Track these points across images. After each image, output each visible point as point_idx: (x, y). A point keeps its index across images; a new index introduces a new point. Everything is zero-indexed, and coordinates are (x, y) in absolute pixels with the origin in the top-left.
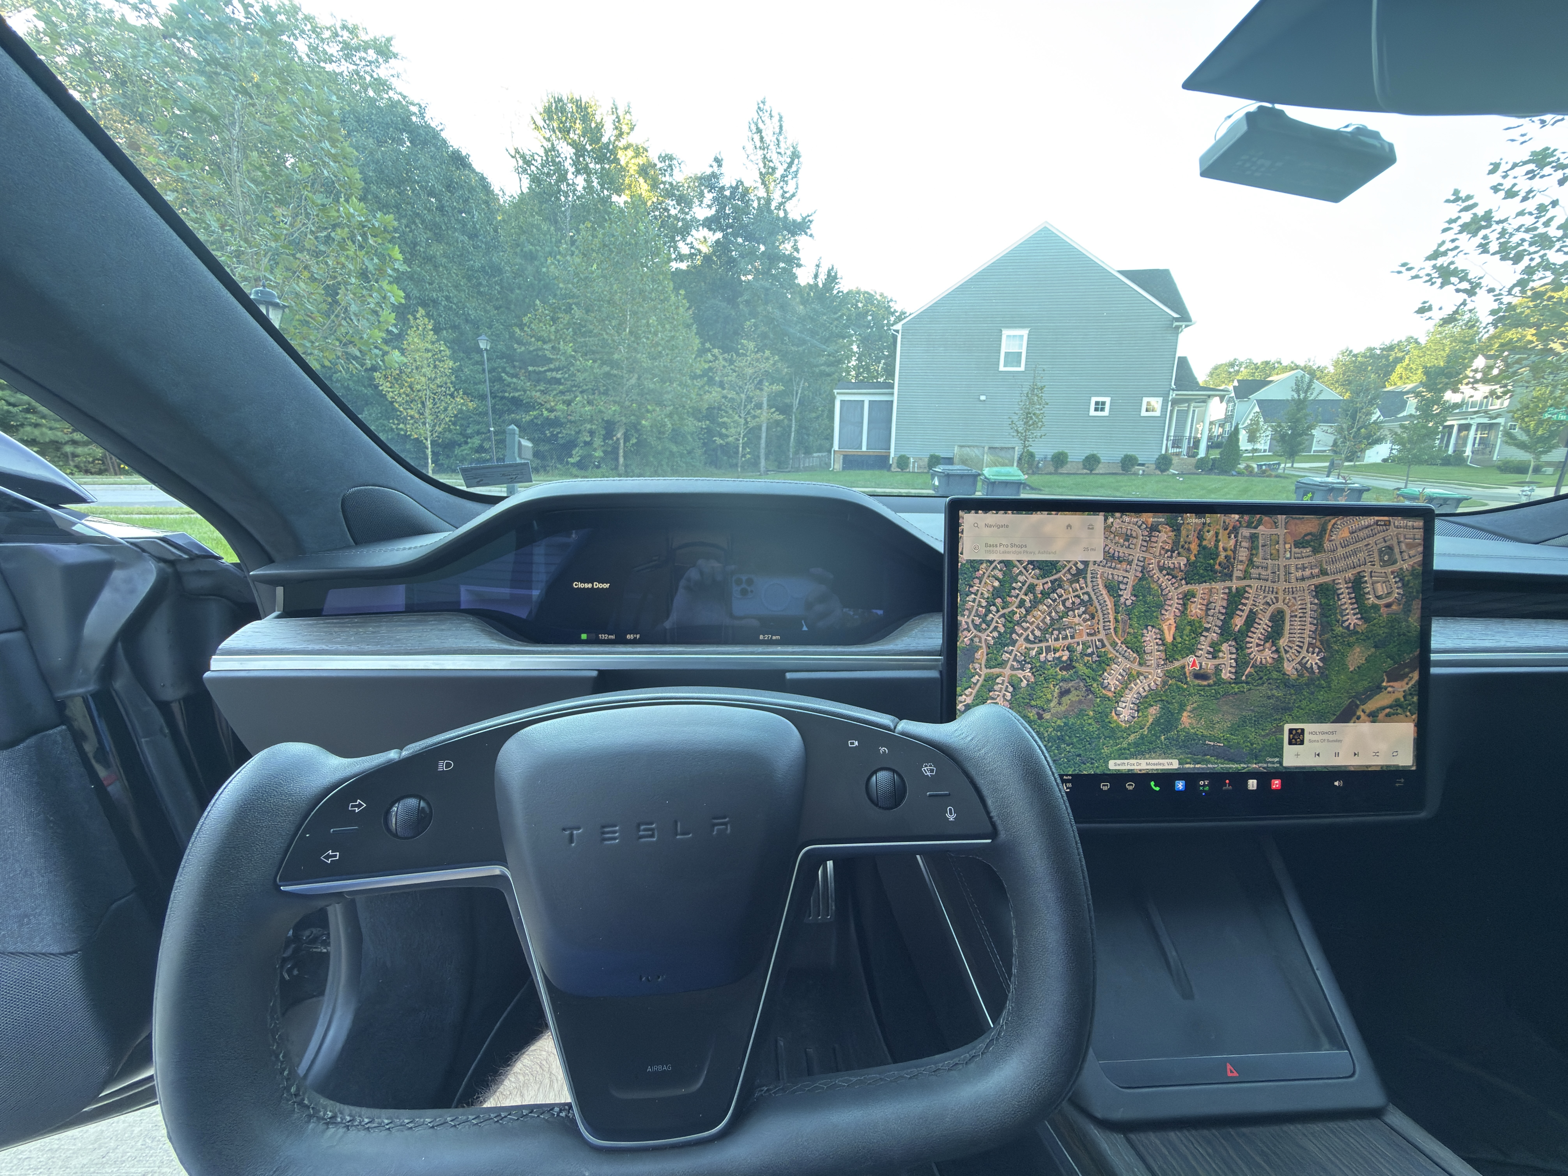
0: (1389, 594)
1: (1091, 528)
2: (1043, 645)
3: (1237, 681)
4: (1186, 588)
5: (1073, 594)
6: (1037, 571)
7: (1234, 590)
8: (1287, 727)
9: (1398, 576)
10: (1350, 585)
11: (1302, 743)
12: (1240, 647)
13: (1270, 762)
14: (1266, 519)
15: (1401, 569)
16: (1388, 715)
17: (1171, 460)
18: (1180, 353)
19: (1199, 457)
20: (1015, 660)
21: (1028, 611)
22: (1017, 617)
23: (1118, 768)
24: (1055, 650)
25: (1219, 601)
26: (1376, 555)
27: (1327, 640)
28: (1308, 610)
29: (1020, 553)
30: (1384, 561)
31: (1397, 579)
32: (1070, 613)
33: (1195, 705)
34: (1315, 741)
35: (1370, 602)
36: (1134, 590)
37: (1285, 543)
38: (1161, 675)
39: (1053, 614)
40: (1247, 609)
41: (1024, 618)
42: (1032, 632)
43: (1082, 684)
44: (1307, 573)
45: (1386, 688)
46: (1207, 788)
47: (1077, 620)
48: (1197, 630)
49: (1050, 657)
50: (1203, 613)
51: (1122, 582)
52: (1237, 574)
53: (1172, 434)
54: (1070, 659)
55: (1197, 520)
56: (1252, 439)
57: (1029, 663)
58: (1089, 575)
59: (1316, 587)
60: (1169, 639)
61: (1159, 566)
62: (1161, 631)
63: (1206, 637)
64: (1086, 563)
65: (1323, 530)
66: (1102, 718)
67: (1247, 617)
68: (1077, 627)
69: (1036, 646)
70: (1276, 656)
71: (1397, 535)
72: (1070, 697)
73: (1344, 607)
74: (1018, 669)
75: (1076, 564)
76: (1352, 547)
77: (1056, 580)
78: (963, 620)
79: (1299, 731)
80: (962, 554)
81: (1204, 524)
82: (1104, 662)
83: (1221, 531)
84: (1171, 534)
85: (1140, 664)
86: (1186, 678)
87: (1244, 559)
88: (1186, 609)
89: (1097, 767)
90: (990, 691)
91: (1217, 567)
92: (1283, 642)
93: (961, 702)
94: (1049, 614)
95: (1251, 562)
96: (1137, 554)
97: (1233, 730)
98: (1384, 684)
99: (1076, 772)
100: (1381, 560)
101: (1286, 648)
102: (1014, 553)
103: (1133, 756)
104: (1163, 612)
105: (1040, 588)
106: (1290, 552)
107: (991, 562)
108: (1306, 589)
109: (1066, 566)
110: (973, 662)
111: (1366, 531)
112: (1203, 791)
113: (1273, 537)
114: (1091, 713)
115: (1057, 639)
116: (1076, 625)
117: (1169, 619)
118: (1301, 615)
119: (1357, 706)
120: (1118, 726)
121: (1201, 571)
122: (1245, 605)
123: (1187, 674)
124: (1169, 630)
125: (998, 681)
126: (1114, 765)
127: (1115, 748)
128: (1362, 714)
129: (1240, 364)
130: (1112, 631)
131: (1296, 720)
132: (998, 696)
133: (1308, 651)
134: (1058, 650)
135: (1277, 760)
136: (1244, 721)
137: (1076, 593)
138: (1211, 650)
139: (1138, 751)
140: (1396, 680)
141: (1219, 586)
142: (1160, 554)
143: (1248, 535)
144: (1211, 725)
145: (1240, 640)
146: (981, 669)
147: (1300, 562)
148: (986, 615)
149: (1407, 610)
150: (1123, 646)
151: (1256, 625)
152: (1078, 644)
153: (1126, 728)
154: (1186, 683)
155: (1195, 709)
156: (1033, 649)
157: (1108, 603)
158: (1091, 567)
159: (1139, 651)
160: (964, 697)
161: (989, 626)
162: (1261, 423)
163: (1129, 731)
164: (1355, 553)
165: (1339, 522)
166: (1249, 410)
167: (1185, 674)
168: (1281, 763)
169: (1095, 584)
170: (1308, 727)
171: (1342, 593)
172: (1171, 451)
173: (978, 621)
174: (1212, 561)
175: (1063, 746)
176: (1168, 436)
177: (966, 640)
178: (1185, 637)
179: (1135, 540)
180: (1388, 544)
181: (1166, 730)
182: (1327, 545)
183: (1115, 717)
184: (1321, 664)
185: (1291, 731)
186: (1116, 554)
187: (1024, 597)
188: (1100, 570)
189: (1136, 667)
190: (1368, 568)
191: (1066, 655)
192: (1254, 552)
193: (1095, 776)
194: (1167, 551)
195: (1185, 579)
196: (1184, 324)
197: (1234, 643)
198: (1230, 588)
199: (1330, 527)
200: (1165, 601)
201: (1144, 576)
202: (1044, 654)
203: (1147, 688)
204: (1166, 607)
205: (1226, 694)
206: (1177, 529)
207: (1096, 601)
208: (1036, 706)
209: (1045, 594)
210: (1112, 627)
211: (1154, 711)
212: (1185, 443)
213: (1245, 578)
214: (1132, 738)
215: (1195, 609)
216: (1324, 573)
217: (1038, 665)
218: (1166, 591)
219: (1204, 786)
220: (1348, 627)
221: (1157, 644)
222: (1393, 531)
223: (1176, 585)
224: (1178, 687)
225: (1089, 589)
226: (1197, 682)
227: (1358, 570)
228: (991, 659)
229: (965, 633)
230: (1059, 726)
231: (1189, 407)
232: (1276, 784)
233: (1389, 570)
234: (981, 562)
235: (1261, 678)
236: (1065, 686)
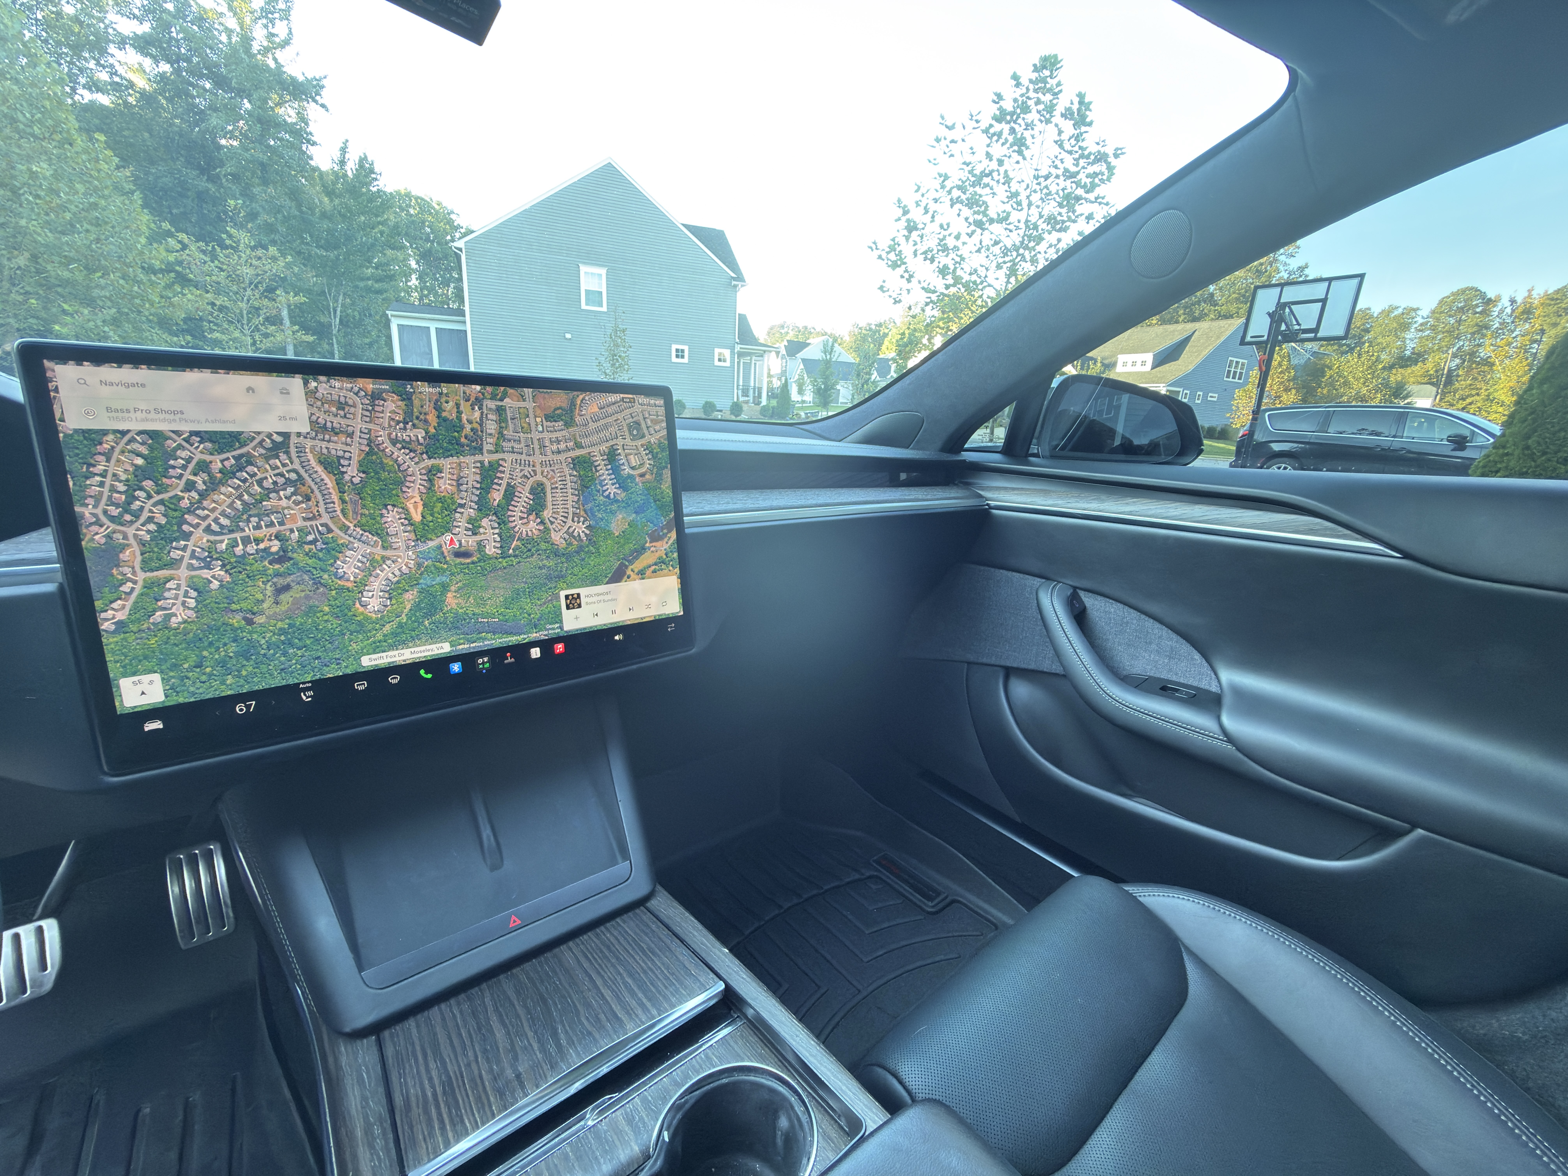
0: (642, 465)
1: (285, 392)
2: (238, 535)
3: (504, 556)
4: (430, 463)
5: (272, 473)
6: (209, 445)
7: (486, 463)
8: (563, 594)
9: (647, 449)
10: (605, 457)
11: (579, 606)
12: (502, 522)
13: (550, 629)
14: (510, 391)
15: (649, 442)
16: (654, 572)
17: (741, 407)
18: (739, 310)
19: (762, 405)
20: (193, 556)
21: (203, 495)
22: (185, 503)
23: (374, 663)
24: (258, 541)
25: (472, 476)
26: (625, 429)
27: (591, 509)
28: (568, 482)
29: (174, 420)
30: (634, 435)
31: (647, 452)
32: (272, 495)
33: (460, 584)
34: (591, 603)
35: (626, 472)
36: (361, 466)
37: (536, 417)
38: (414, 557)
39: (246, 497)
40: (504, 483)
41: (197, 505)
42: (216, 520)
43: (306, 577)
44: (562, 446)
45: (649, 548)
46: (487, 665)
47: (284, 503)
48: (450, 507)
49: (251, 548)
50: (454, 489)
51: (343, 457)
52: (486, 447)
53: (741, 383)
54: (283, 549)
55: (431, 390)
56: (801, 392)
57: (217, 559)
58: (293, 450)
59: (573, 460)
60: (417, 517)
61: (390, 438)
62: (406, 510)
63: (462, 513)
64: (286, 435)
65: (573, 404)
66: (343, 612)
67: (506, 491)
68: (286, 511)
69: (226, 537)
70: (542, 528)
71: (642, 412)
72: (291, 593)
73: (602, 478)
74: (201, 568)
75: (269, 436)
76: (602, 422)
77: (241, 456)
78: (86, 511)
79: (575, 596)
80: (62, 420)
81: (441, 394)
82: (334, 550)
83: (462, 402)
84: (400, 403)
85: (384, 547)
86: (445, 557)
87: (493, 432)
88: (433, 485)
89: (346, 667)
90: (157, 600)
91: (463, 440)
92: (547, 514)
93: (107, 620)
94: (240, 498)
95: (501, 435)
96: (358, 425)
97: (507, 604)
98: (647, 545)
99: (317, 677)
100: (631, 433)
101: (551, 519)
102: (164, 420)
103: (392, 647)
104: (404, 489)
105: (217, 466)
106: (542, 425)
107: (124, 433)
108: (563, 461)
109: (254, 438)
110: (118, 566)
111: (614, 407)
112: (484, 668)
113: (521, 410)
114: (327, 609)
115: (258, 527)
116: (284, 509)
117: (413, 497)
118: (562, 486)
119: (627, 567)
120: (367, 618)
121: (445, 445)
122: (501, 479)
123: (446, 554)
124: (416, 508)
125: (168, 585)
126: (368, 662)
127: (365, 643)
128: (631, 573)
129: (788, 327)
130: (339, 513)
131: (571, 586)
132: (174, 604)
133: (573, 521)
134: (263, 541)
135: (557, 625)
136: (517, 593)
137: (277, 471)
138: (470, 526)
139: (397, 640)
140: (657, 541)
141: (469, 460)
142: (390, 426)
143: (494, 407)
144: (481, 602)
145: (501, 515)
146: (134, 573)
147: (554, 436)
148: (129, 503)
149: (659, 478)
150: (358, 529)
151: (516, 499)
152: (292, 531)
153: (377, 619)
154: (446, 563)
155: (460, 589)
156: (222, 541)
157: (327, 480)
158: (294, 440)
159: (381, 533)
160: (110, 612)
161: (137, 517)
162: (806, 378)
163: (381, 622)
164: (606, 427)
165: (587, 398)
166: (796, 368)
167: (443, 553)
168: (561, 628)
169: (303, 459)
170: (583, 591)
171: (599, 465)
172: (742, 399)
173: (114, 511)
174: (456, 434)
175: (291, 651)
176: (738, 386)
177: (97, 537)
178: (436, 515)
179: (352, 410)
180: (635, 419)
181: (429, 614)
182: (578, 419)
183: (361, 609)
184: (588, 532)
185: (567, 597)
186: (329, 425)
187: (192, 478)
188: (309, 444)
189: (379, 551)
190: (620, 441)
191: (275, 546)
192: (503, 425)
193: (345, 677)
194: (398, 422)
195: (427, 453)
196: (740, 284)
197: (494, 518)
198: (482, 462)
199: (579, 402)
200: (405, 477)
201: (372, 450)
202: (241, 547)
203: (397, 573)
204: (408, 484)
205: (495, 569)
206: (407, 398)
207: (309, 480)
208: (241, 610)
209: (228, 474)
210: (338, 509)
211: (411, 597)
212: (751, 392)
213: (497, 452)
214: (387, 628)
215: (444, 485)
216: (579, 446)
217: (233, 560)
218: (405, 467)
219: (483, 663)
220: (608, 497)
221: (402, 524)
222: (638, 408)
223: (416, 459)
224: (436, 568)
225: (297, 466)
226: (458, 560)
227: (611, 443)
228: (151, 559)
229: (95, 528)
230: (281, 629)
231: (751, 360)
232: (560, 648)
233: (639, 443)
234: (105, 433)
235: (529, 550)
236: (281, 582)
